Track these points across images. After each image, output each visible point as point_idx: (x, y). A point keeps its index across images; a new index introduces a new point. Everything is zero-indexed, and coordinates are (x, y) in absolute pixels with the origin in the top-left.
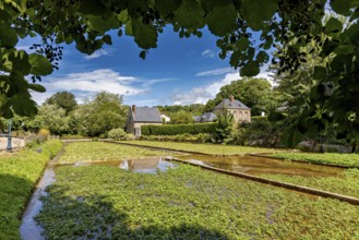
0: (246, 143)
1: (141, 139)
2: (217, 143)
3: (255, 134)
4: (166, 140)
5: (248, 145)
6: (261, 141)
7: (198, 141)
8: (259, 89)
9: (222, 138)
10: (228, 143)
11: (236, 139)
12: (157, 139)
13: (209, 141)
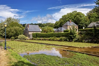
0: (83, 41)
1: (32, 39)
2: (70, 41)
3: (87, 37)
4: (44, 40)
5: (84, 42)
6: (90, 40)
7: (61, 40)
8: (81, 17)
9: (72, 39)
10: (75, 41)
11: (78, 39)
12: (40, 40)
13: (66, 40)
